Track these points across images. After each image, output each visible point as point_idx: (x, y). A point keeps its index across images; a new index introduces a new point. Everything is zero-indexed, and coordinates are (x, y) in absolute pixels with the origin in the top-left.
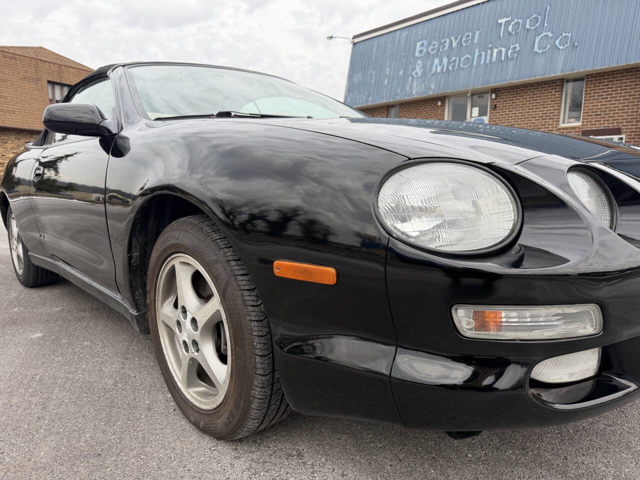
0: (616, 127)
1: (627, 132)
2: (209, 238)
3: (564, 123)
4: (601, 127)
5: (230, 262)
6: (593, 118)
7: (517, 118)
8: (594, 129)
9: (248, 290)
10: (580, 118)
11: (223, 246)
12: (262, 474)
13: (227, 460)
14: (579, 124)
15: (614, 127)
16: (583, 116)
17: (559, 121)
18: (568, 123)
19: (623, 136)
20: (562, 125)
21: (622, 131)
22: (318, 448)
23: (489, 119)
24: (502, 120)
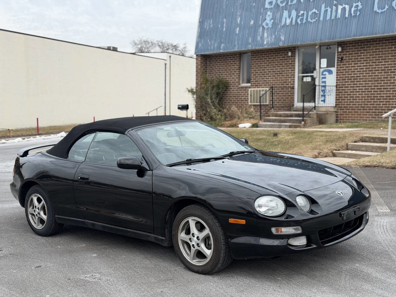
7: (362, 70)
23: (337, 70)
24: (349, 72)
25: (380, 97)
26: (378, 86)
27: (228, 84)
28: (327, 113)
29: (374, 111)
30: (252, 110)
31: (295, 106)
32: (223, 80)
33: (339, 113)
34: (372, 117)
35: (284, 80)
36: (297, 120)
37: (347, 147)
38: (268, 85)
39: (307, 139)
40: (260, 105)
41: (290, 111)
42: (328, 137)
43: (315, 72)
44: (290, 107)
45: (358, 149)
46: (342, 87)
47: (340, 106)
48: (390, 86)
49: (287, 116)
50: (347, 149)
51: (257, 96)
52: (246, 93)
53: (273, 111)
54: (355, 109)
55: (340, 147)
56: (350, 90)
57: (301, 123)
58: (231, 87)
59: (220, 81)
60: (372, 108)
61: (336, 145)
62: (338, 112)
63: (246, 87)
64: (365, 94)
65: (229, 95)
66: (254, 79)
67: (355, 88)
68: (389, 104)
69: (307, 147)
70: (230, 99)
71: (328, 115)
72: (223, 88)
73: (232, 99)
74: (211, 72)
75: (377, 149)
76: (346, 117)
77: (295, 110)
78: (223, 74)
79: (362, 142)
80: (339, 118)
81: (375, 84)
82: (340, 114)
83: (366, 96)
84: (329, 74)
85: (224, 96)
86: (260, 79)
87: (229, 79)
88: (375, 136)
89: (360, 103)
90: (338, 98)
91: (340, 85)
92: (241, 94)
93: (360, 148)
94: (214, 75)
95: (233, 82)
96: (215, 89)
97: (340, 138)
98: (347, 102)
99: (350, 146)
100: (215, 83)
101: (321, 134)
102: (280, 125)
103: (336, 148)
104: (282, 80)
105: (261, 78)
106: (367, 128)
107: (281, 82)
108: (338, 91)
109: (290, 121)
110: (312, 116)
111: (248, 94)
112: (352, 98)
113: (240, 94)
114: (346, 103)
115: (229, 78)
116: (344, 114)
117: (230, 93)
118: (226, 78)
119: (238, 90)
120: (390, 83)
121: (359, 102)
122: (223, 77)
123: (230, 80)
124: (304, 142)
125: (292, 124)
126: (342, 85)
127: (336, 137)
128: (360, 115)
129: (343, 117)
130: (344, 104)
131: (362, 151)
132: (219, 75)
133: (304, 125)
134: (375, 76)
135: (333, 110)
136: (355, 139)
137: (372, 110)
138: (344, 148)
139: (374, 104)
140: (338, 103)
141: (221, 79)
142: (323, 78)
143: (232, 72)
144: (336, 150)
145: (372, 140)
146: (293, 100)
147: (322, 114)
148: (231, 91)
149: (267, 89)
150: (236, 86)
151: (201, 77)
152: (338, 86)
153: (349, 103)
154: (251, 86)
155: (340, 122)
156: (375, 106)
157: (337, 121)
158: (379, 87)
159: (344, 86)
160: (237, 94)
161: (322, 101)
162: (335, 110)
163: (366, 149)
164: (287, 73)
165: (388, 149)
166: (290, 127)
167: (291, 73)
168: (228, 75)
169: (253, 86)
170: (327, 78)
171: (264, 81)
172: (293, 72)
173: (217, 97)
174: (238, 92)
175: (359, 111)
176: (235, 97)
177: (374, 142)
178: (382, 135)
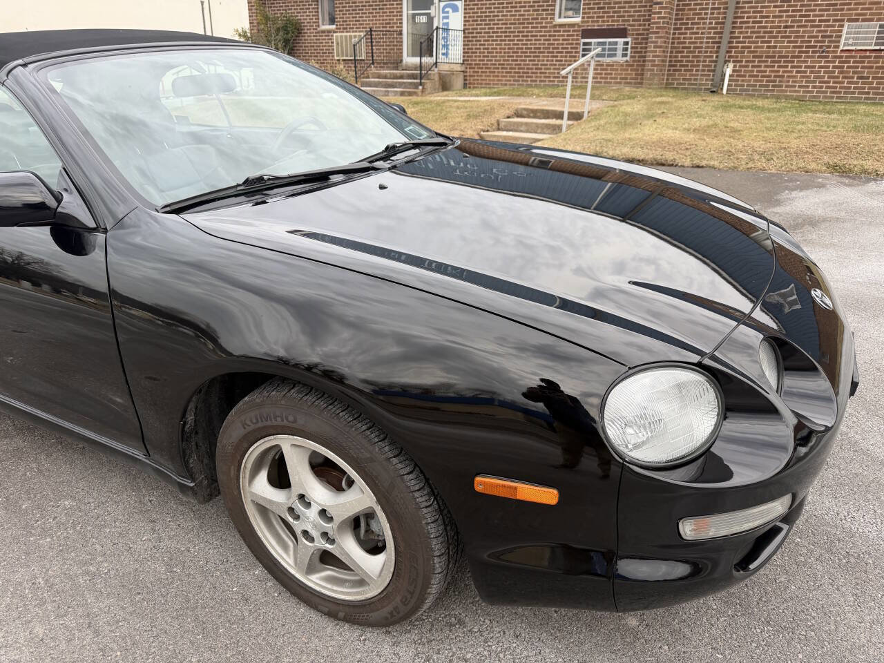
0: (622, 27)
1: (633, 34)
2: (353, 429)
3: (560, 17)
4: (604, 25)
5: (392, 460)
6: (595, 13)
7: (501, 6)
8: (596, 28)
9: (418, 490)
10: (580, 10)
11: (376, 440)
12: (435, 658)
13: (387, 649)
14: (578, 20)
15: (619, 27)
16: (584, 9)
17: (554, 14)
18: (565, 17)
19: (629, 39)
20: (558, 21)
21: (629, 32)
22: (475, 608)
23: (465, 5)
24: (482, 9)
25: (526, 48)
26: (523, 32)
27: (301, 26)
28: (452, 73)
29: (517, 70)
30: (342, 67)
31: (404, 61)
32: (292, 18)
33: (468, 74)
34: (514, 81)
35: (386, 20)
36: (411, 83)
37: (498, 125)
38: (363, 28)
39: (438, 114)
40: (355, 60)
41: (398, 70)
42: (468, 110)
43: (433, 8)
44: (397, 64)
45: (515, 128)
46: (473, 33)
47: (470, 62)
48: (541, 32)
49: (396, 77)
50: (499, 129)
51: (346, 45)
52: (330, 41)
53: (373, 70)
54: (490, 68)
55: (489, 126)
56: (484, 37)
57: (417, 88)
58: (306, 31)
59: (288, 20)
60: (514, 66)
61: (482, 122)
62: (466, 72)
63: (329, 31)
64: (505, 45)
65: (303, 43)
66: (340, 18)
67: (491, 34)
68: (538, 61)
69: (441, 126)
70: (305, 50)
71: (454, 77)
72: (293, 33)
73: (309, 50)
74: (273, 5)
75: (543, 129)
76: (478, 80)
77: (404, 68)
78: (291, 9)
79: (518, 116)
80: (468, 82)
81: (519, 28)
82: (471, 76)
83: (507, 47)
84: (453, 12)
85: (295, 45)
86: (349, 18)
87: (302, 18)
88: (536, 108)
89: (498, 58)
90: (466, 51)
91: (469, 29)
92: (322, 43)
93: (518, 127)
94: (278, 10)
95: (308, 23)
96: (281, 33)
97: (485, 110)
98: (480, 56)
99: (503, 123)
100: (280, 24)
101: (456, 104)
102: (386, 91)
103: (484, 128)
104: (383, 20)
105: (351, 16)
106: (513, 96)
107: (383, 24)
108: (466, 39)
109: (401, 85)
110: (432, 78)
111: (333, 43)
112: (486, 51)
113: (320, 43)
114: (478, 59)
115: (301, 16)
116: (474, 76)
117: (305, 40)
118: (298, 16)
119: (316, 36)
120: (541, 27)
121: (496, 56)
122: (291, 13)
123: (304, 19)
124: (434, 118)
125: (405, 90)
126: (473, 29)
127: (480, 110)
128: (498, 76)
129: (474, 80)
130: (475, 60)
131: (521, 131)
132: (286, 10)
133: (422, 92)
134: (520, 15)
135: (458, 68)
136: (508, 112)
137: (515, 69)
138: (494, 127)
139: (517, 61)
140: (466, 58)
141: (289, 17)
142: (444, 18)
143: (305, 5)
144: (484, 131)
145: (532, 115)
146: (402, 53)
147: (446, 74)
148: (306, 38)
149: (362, 34)
150: (314, 29)
151: (257, 13)
152: (466, 31)
153: (482, 58)
154: (337, 29)
155: (470, 87)
156: (519, 62)
157: (465, 86)
158: (525, 34)
159: (475, 31)
160: (316, 43)
161: (443, 54)
162: (463, 69)
163: (526, 128)
164: (390, 8)
165: (564, 129)
166: (402, 94)
167: (397, 8)
168: (299, 11)
169: (340, 29)
170: (450, 18)
171: (356, 21)
172: (399, 6)
173: (285, 46)
174: (317, 39)
175: (496, 71)
176: (313, 46)
177: (535, 117)
178: (545, 105)
